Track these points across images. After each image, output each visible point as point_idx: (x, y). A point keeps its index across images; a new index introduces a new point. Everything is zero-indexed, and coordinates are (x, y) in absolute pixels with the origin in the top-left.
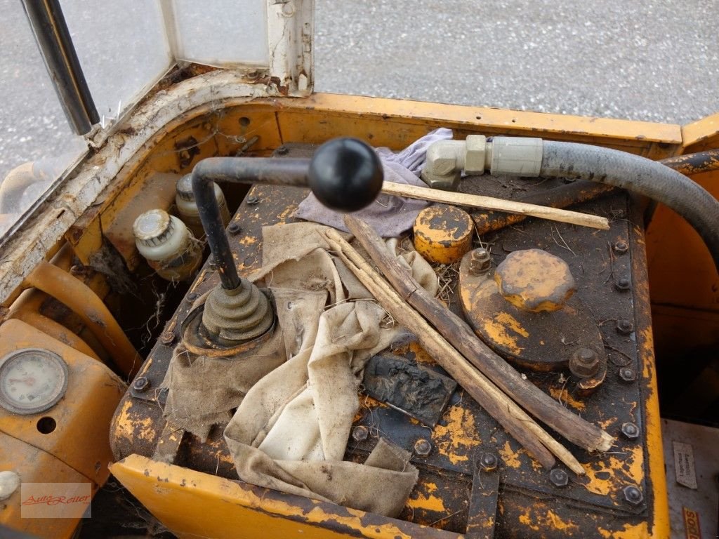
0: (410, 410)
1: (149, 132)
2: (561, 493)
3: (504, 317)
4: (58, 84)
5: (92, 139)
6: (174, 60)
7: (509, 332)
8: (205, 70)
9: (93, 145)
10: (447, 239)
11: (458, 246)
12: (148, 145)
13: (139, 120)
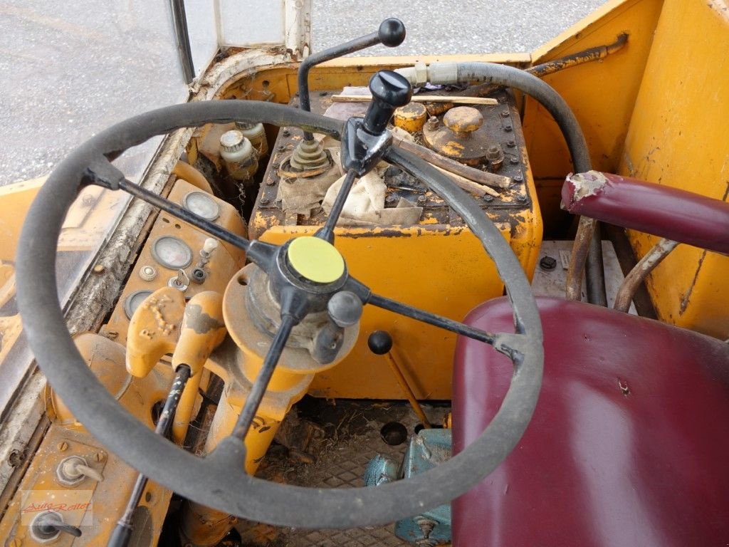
0: (411, 187)
1: (217, 87)
2: (490, 204)
3: (451, 143)
5: (193, 87)
6: (219, 46)
7: (455, 148)
8: (238, 50)
9: (194, 91)
10: (414, 116)
11: (420, 119)
12: (218, 95)
13: (210, 80)
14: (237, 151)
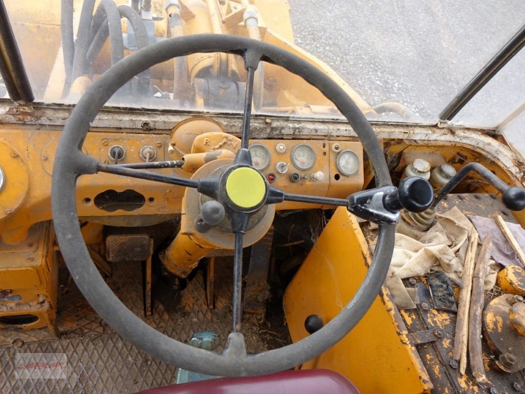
0: (434, 295)
1: (458, 140)
2: (449, 367)
3: (500, 319)
4: (456, 99)
5: (441, 123)
6: (497, 128)
7: (495, 323)
8: (504, 142)
9: (439, 125)
10: (514, 282)
11: (515, 289)
12: (452, 143)
13: (460, 133)
14: (414, 172)
